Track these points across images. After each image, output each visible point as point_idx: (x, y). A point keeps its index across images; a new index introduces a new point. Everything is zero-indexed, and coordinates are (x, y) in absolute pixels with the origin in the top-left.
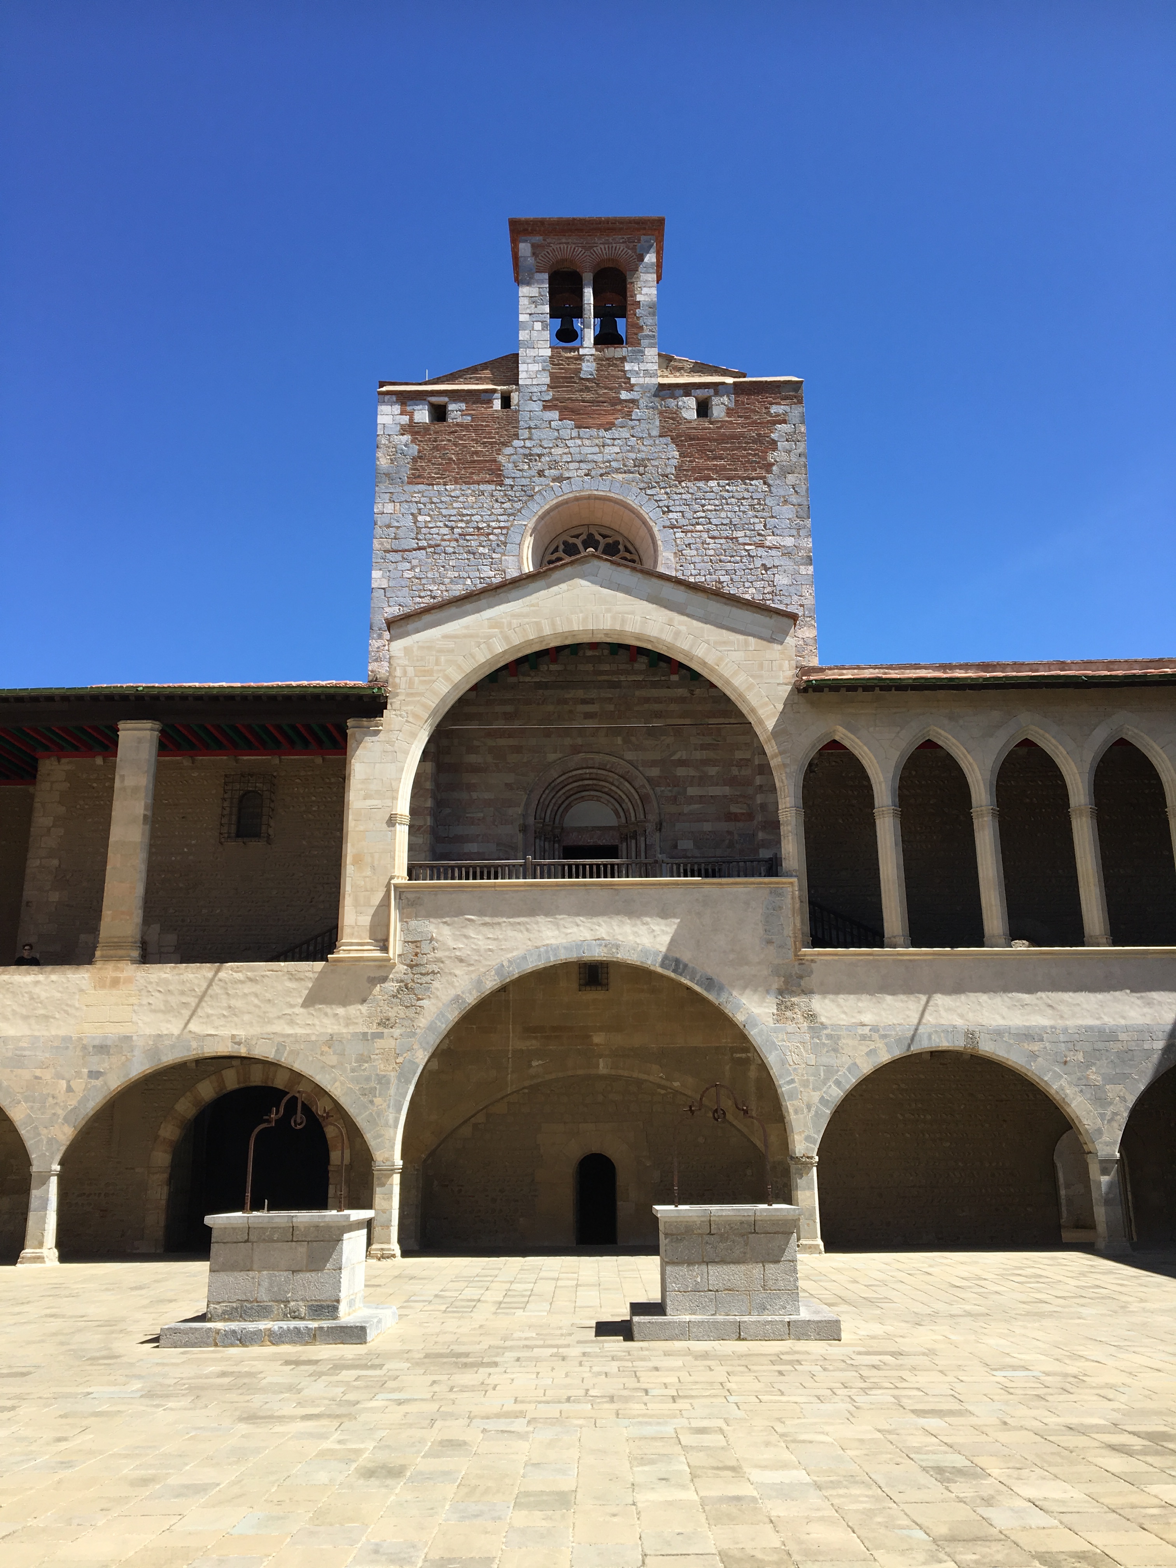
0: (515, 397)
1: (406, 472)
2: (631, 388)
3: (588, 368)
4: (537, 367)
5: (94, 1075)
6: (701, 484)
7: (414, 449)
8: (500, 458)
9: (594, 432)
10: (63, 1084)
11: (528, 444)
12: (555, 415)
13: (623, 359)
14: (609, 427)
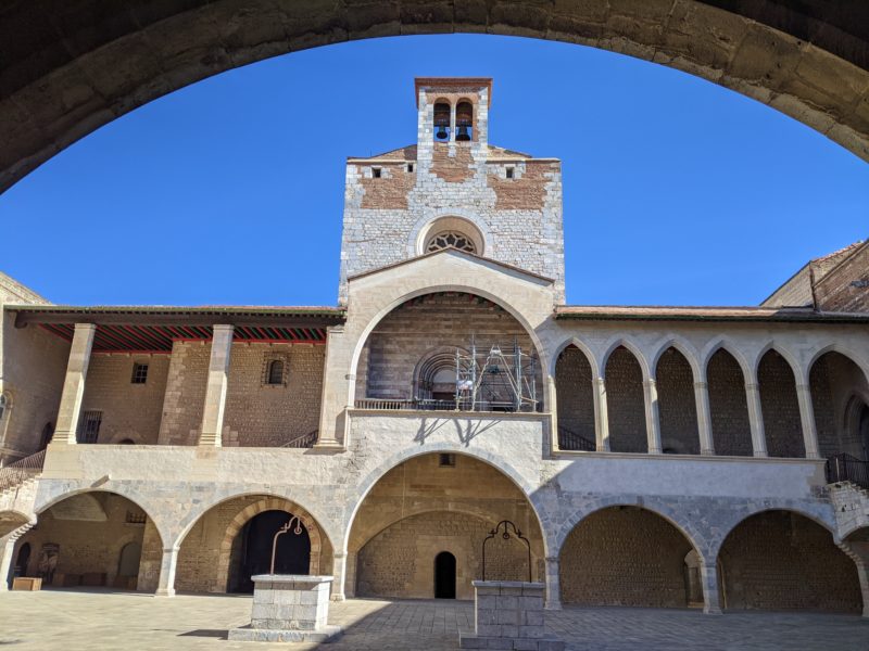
0: (415, 166)
1: (359, 202)
2: (473, 162)
3: (452, 152)
4: (427, 151)
5: (196, 502)
6: (508, 211)
7: (364, 192)
8: (407, 197)
9: (454, 184)
10: (180, 506)
11: (421, 190)
12: (435, 175)
13: (470, 148)
14: (462, 182)
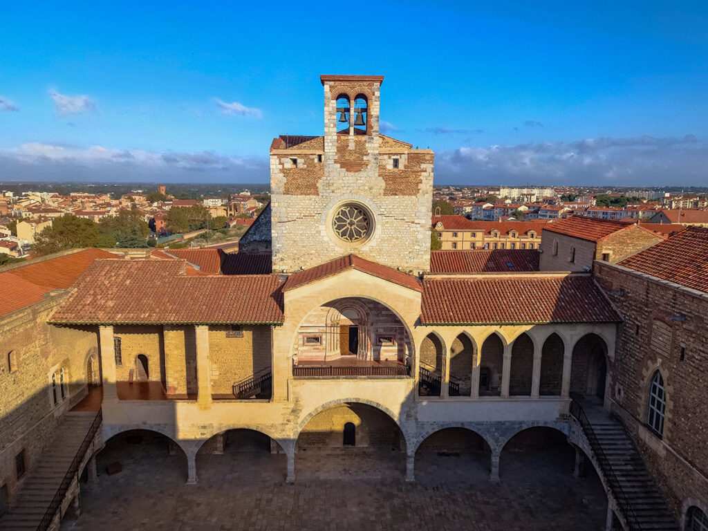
0: (323, 157)
1: (282, 190)
2: (367, 154)
3: (352, 146)
4: (332, 144)
5: (203, 434)
6: (393, 197)
7: (285, 180)
8: (318, 184)
9: (353, 174)
11: (329, 179)
12: (339, 165)
13: (365, 142)
14: (359, 171)
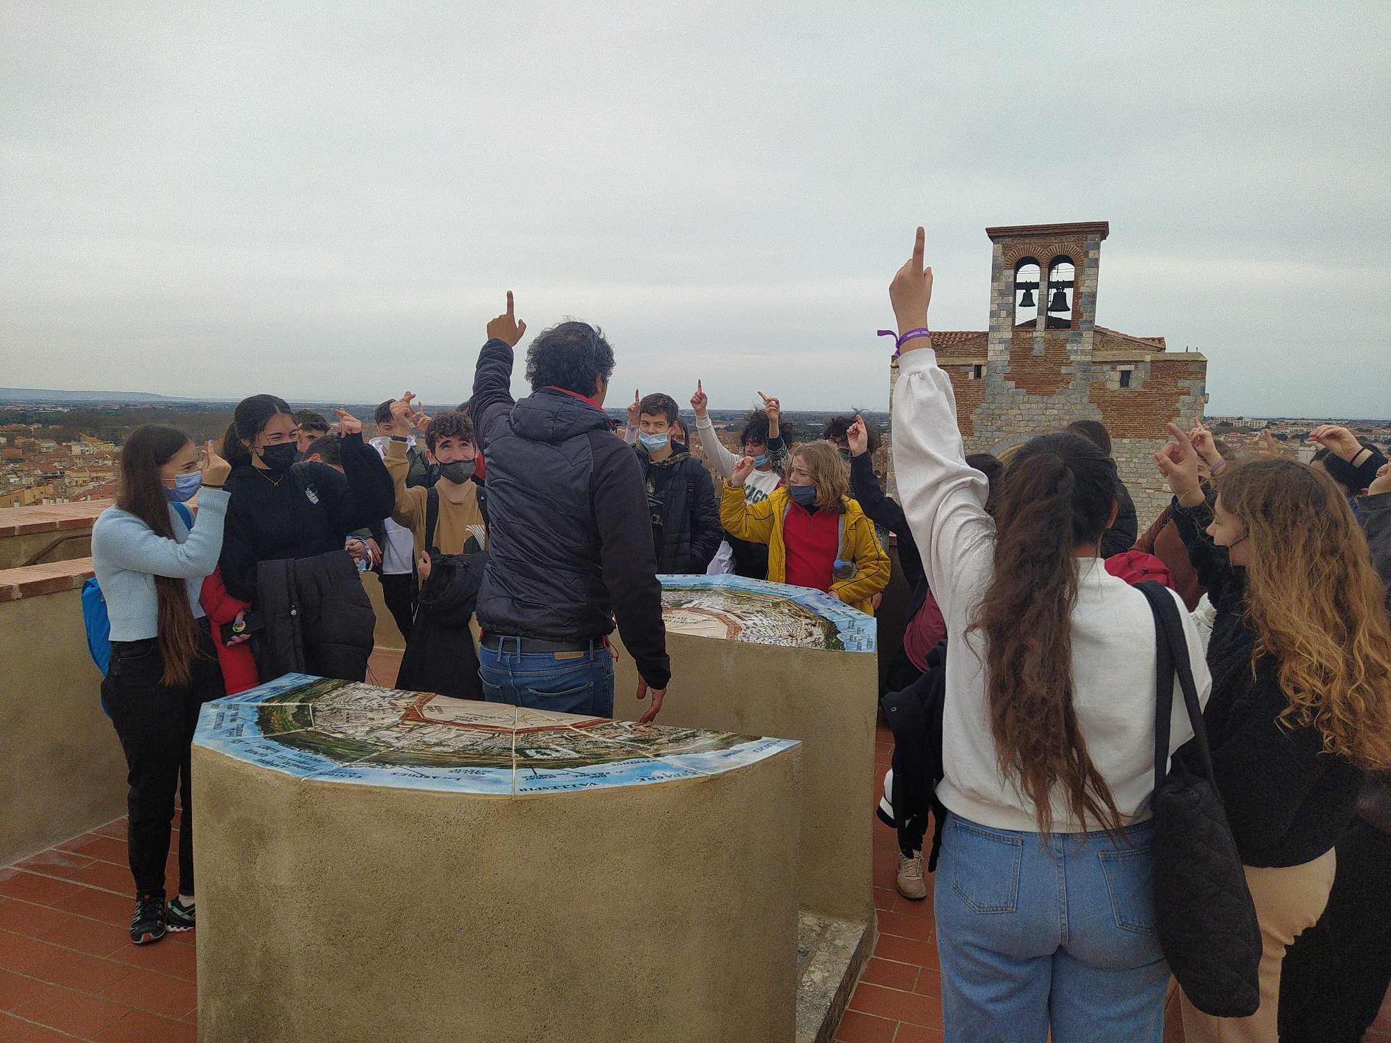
0: (984, 371)
2: (1070, 364)
3: (1039, 349)
4: (1002, 347)
8: (972, 417)
9: (1038, 398)
11: (993, 406)
12: (1012, 384)
13: (1066, 341)
14: (1051, 394)
